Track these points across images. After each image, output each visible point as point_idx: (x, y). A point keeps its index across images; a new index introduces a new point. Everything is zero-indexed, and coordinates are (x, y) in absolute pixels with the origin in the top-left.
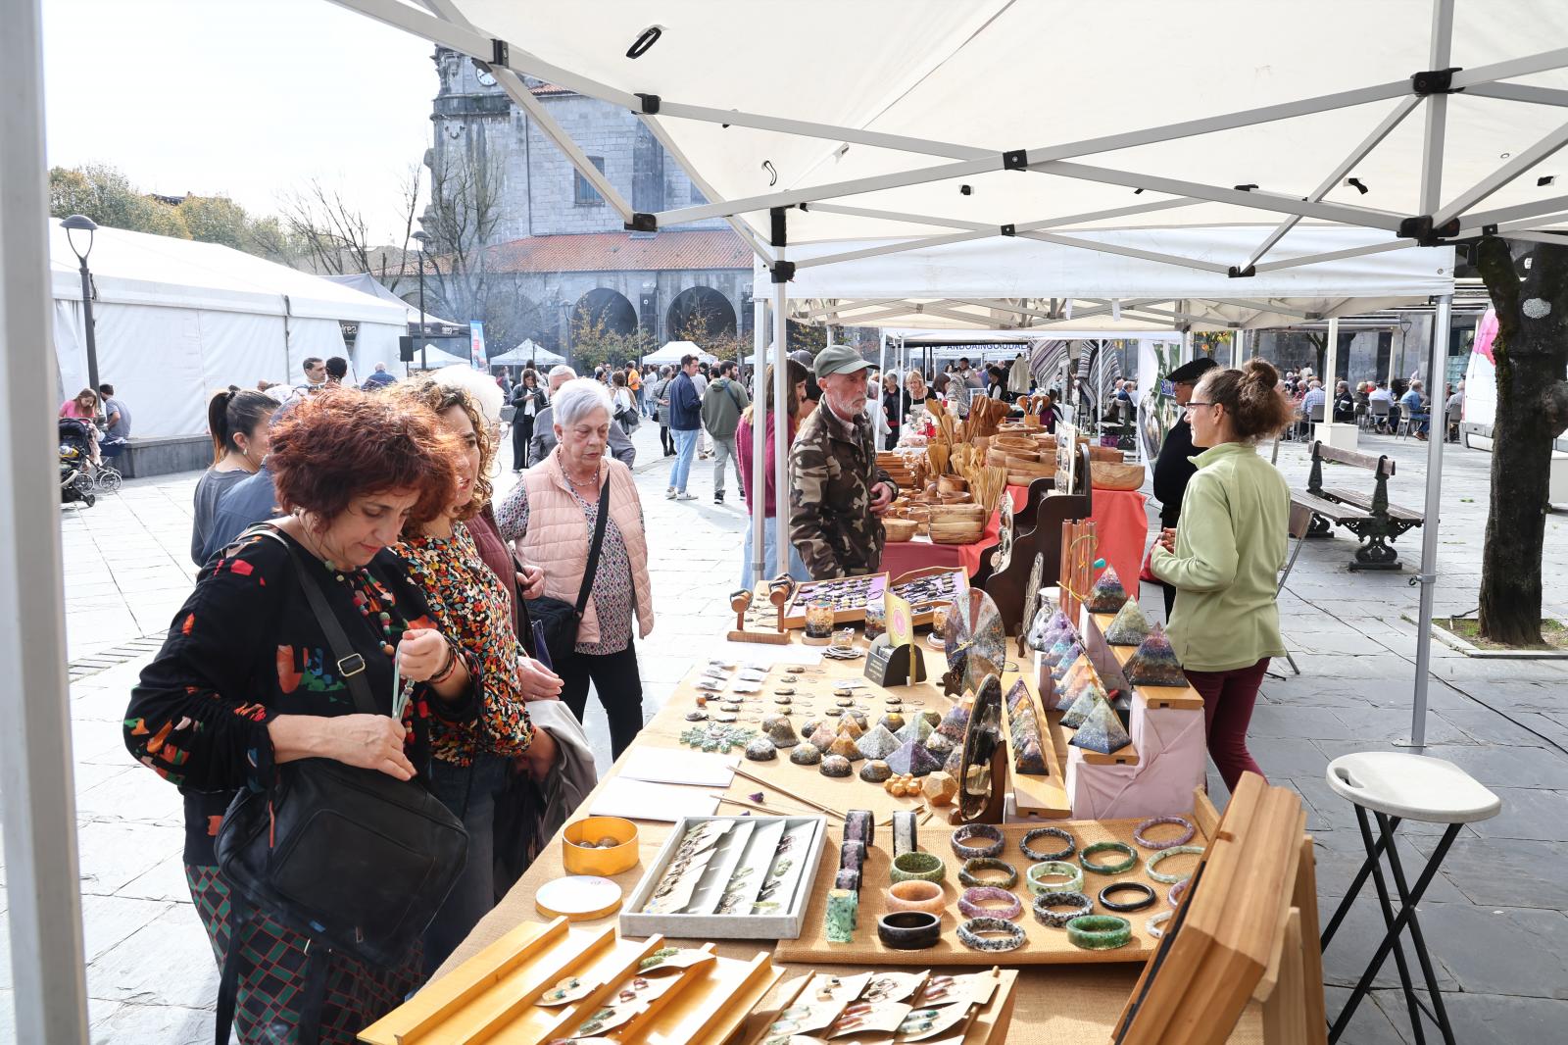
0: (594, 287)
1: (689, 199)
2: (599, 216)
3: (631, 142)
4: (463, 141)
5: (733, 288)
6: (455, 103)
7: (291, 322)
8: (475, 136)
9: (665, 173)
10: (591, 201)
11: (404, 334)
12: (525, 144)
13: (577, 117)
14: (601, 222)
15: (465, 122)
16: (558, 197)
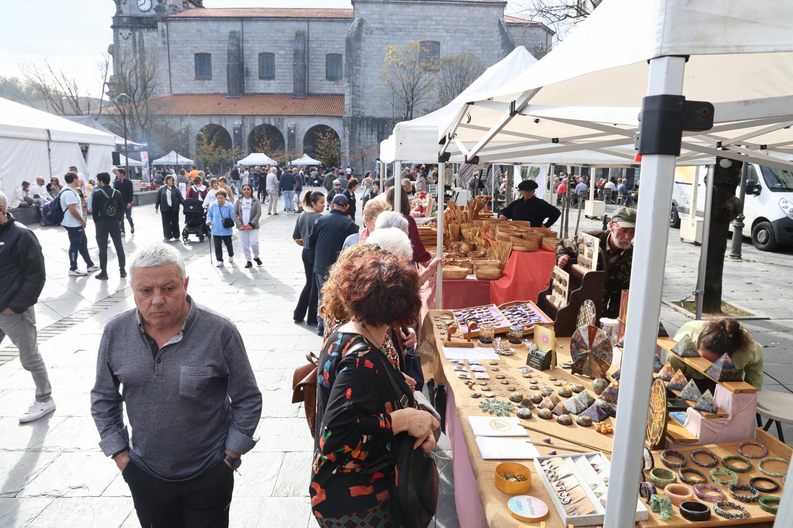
0: (208, 123)
1: (258, 78)
2: (209, 85)
3: (225, 47)
4: (130, 41)
5: (283, 125)
6: (125, 20)
7: (51, 144)
8: (137, 39)
9: (245, 63)
10: (204, 77)
11: (114, 150)
12: (167, 44)
13: (196, 31)
14: (210, 89)
15: (132, 31)
16: (186, 74)
